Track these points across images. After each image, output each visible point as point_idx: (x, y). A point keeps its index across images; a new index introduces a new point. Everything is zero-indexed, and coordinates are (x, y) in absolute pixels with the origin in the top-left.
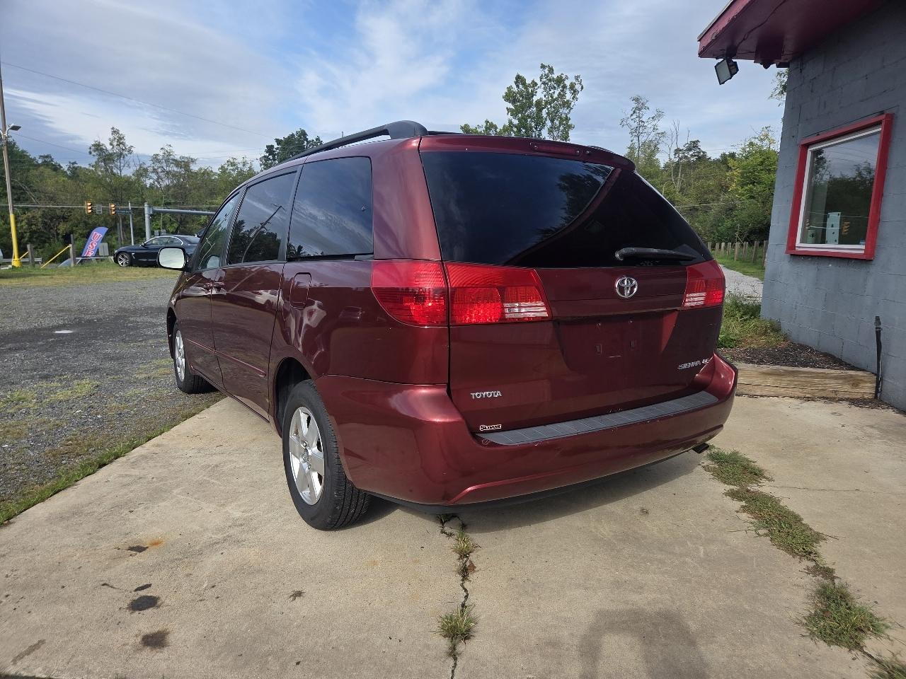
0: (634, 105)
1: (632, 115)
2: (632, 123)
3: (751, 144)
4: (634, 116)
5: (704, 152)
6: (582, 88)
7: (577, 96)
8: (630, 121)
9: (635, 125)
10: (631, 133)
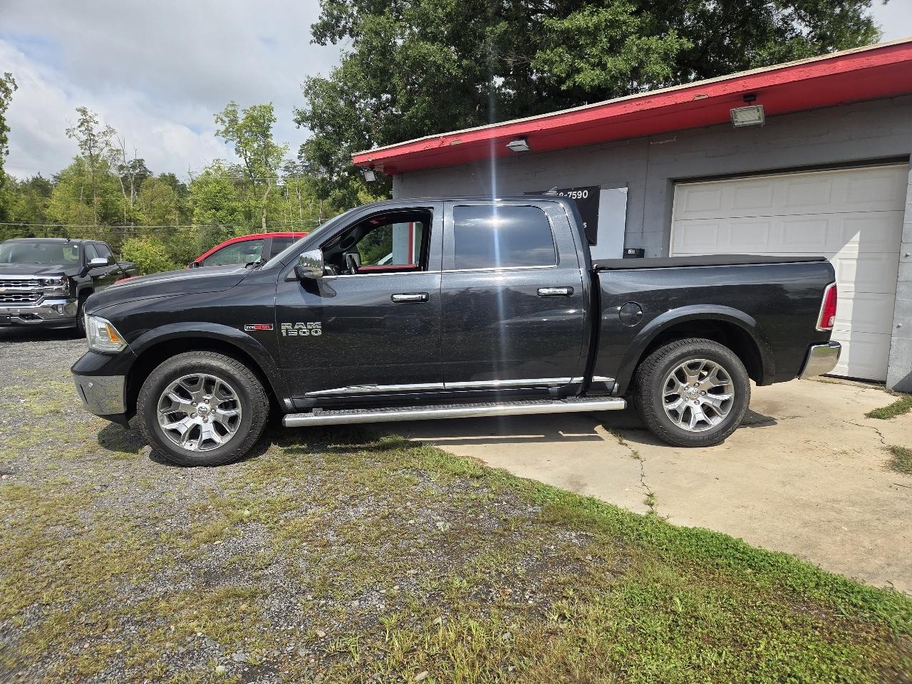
0: (79, 116)
1: (79, 127)
2: (81, 135)
3: (208, 174)
4: (83, 128)
5: (150, 172)
6: (16, 87)
7: (12, 95)
8: (77, 132)
9: (84, 138)
10: (80, 145)
